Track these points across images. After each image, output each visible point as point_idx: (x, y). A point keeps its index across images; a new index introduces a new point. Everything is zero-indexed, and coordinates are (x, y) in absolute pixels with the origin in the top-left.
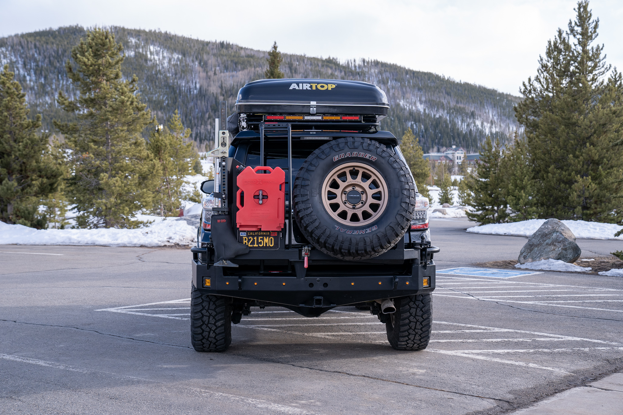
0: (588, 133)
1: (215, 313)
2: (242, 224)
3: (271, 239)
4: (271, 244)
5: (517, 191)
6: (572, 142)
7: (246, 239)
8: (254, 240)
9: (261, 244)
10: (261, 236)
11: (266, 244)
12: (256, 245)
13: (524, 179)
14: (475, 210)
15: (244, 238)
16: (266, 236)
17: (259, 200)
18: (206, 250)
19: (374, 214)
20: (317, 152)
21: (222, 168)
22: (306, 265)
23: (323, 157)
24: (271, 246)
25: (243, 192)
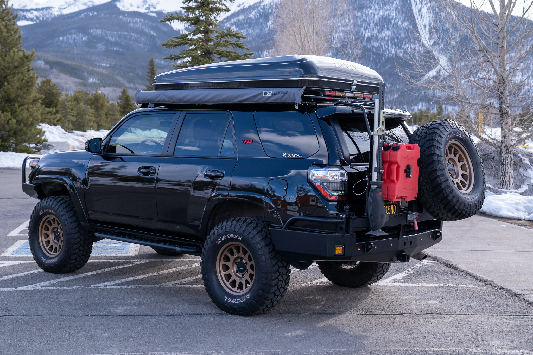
1: (286, 277)
3: (394, 207)
9: (389, 212)
16: (392, 205)
17: (409, 174)
18: (343, 220)
19: (467, 183)
20: (437, 131)
21: (380, 145)
22: (417, 228)
23: (443, 136)
24: (394, 213)
25: (398, 167)
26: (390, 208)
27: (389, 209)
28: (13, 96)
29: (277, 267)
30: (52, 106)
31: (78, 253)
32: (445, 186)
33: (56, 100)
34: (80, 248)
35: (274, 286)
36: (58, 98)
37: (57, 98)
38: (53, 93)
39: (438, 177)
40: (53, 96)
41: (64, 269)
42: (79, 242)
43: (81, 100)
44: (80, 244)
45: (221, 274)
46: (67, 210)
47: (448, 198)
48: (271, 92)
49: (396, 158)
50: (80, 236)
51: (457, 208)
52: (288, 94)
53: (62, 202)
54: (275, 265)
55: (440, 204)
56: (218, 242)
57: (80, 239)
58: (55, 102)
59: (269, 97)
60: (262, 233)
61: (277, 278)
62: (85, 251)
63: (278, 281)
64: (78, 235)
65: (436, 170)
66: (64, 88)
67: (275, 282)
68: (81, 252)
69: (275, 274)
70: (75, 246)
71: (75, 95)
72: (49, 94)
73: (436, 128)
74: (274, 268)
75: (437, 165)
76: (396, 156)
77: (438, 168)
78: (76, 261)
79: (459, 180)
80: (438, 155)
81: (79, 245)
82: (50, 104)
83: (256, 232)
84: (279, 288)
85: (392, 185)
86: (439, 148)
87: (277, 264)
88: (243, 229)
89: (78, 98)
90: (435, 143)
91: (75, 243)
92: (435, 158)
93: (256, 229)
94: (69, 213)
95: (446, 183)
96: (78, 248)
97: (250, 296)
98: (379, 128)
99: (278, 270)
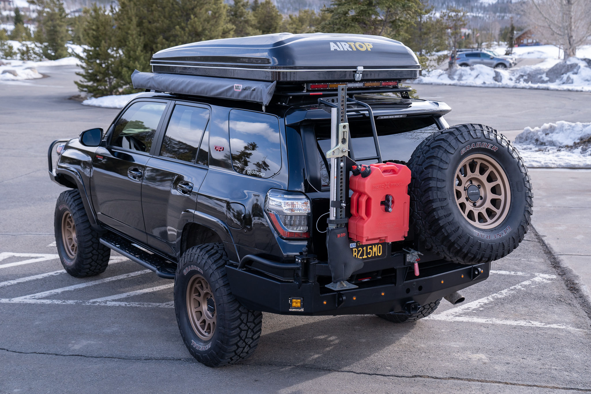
0: (191, 5)
1: (254, 325)
2: (369, 238)
3: (380, 247)
4: (380, 253)
5: (131, 62)
6: (177, 13)
7: (355, 251)
8: (363, 250)
9: (370, 255)
10: (369, 245)
11: (375, 253)
12: (365, 257)
13: (137, 50)
14: (86, 80)
15: (354, 250)
16: (375, 244)
17: (388, 208)
18: (298, 266)
19: (498, 212)
20: (444, 144)
21: (340, 170)
22: (417, 273)
23: (452, 151)
24: (379, 255)
25: (369, 200)
26: (371, 249)
27: (369, 251)
28: (200, 29)
29: (237, 313)
30: (271, 30)
31: (91, 258)
32: (445, 223)
33: (275, 24)
34: (93, 252)
35: (234, 336)
36: (278, 22)
37: (276, 21)
38: (272, 15)
39: (434, 210)
40: (272, 19)
41: (80, 274)
42: (91, 246)
43: (306, 21)
44: (93, 247)
45: (191, 311)
46: (79, 208)
47: (450, 239)
48: (241, 86)
49: (364, 187)
50: (92, 238)
51: (466, 252)
52: (256, 90)
53: (75, 198)
54: (235, 311)
55: (442, 246)
56: (185, 272)
57: (92, 241)
58: (275, 26)
59: (240, 93)
60: (223, 269)
61: (238, 327)
62: (100, 255)
63: (239, 331)
64: (90, 237)
65: (432, 201)
66: (308, 3)
67: (235, 332)
68: (95, 257)
69: (234, 323)
70: (87, 250)
71: (300, 15)
72: (268, 17)
73: (443, 140)
74: (232, 315)
75: (434, 194)
76: (364, 184)
77: (435, 197)
78: (91, 266)
79: (484, 208)
80: (438, 180)
81: (91, 249)
82: (270, 29)
83: (216, 268)
84: (243, 338)
85: (360, 224)
86: (441, 168)
87: (238, 309)
88: (204, 261)
89: (303, 18)
90: (436, 162)
91: (86, 246)
92: (433, 184)
93: (217, 263)
94: (80, 212)
95: (447, 218)
96: (91, 252)
97: (211, 345)
98: (336, 148)
99: (239, 317)
